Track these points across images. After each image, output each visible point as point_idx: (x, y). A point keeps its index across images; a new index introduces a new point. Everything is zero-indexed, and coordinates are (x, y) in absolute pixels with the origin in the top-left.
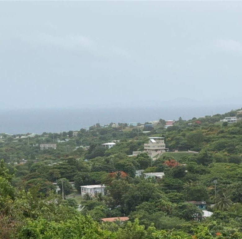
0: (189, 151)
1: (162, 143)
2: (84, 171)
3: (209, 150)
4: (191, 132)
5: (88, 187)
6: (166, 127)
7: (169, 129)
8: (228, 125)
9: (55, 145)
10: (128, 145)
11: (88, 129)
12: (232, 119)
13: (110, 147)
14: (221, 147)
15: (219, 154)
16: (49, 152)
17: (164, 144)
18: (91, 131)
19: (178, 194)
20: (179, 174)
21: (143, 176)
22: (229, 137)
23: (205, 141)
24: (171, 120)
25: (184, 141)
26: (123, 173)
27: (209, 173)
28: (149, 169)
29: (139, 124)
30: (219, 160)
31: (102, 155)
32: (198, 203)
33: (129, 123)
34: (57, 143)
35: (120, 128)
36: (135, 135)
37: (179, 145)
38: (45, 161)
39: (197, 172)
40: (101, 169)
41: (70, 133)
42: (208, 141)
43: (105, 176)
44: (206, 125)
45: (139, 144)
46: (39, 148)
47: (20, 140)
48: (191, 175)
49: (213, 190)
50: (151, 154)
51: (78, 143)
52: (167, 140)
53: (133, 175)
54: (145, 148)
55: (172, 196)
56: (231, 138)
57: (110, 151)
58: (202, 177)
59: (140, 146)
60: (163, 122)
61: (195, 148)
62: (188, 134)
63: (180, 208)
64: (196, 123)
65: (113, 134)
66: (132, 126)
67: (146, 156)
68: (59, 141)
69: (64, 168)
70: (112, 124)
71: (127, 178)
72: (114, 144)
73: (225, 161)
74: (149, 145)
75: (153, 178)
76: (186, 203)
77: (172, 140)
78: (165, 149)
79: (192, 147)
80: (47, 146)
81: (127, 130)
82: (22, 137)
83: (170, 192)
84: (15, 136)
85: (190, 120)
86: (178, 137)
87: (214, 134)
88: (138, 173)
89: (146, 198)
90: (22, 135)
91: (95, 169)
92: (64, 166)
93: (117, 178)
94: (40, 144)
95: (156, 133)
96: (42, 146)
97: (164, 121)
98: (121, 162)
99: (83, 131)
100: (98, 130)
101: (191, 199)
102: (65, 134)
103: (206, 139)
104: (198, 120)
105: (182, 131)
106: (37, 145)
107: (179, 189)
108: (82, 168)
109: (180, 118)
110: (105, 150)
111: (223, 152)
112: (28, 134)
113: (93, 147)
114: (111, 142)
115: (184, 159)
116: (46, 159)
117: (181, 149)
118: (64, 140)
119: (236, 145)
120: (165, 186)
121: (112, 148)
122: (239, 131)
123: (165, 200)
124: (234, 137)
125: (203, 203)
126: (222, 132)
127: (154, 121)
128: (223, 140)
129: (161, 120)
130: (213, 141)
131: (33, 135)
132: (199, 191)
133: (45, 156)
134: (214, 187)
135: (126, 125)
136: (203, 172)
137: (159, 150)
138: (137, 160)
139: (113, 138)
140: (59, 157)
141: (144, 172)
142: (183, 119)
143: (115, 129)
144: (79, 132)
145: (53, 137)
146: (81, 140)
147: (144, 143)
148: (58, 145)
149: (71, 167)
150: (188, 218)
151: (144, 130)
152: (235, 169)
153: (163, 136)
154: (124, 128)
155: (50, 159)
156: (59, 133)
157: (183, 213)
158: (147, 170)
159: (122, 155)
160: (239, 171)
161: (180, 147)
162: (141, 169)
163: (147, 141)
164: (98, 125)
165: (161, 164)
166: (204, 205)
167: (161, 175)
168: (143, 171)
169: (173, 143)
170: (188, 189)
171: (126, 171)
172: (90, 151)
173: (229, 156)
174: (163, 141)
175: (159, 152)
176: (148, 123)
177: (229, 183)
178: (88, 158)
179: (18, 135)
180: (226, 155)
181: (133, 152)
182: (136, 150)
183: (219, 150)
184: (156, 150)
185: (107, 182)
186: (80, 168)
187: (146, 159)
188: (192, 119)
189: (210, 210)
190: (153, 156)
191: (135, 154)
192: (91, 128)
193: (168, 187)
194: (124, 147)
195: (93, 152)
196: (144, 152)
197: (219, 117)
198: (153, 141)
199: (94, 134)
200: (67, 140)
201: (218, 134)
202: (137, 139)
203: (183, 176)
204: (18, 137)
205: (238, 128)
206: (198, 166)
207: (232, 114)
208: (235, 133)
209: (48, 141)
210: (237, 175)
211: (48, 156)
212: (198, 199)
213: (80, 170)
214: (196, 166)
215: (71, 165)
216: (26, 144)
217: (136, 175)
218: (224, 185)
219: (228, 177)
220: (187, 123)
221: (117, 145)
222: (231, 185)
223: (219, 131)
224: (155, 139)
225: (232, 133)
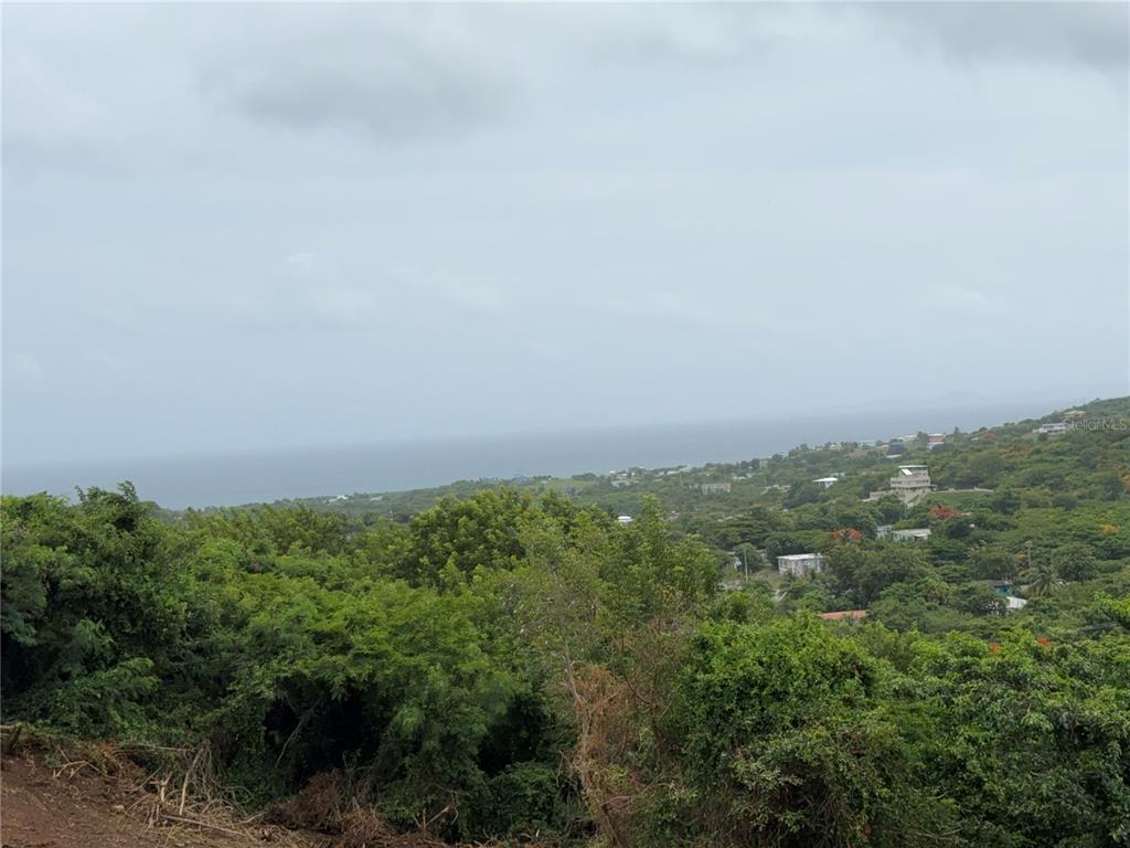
0: (977, 489)
1: (924, 476)
2: (782, 530)
3: (1013, 486)
4: (978, 454)
5: (791, 557)
6: (931, 447)
7: (936, 450)
8: (1050, 439)
9: (729, 485)
10: (861, 480)
11: (785, 454)
12: (1056, 428)
13: (827, 486)
14: (1037, 480)
15: (1034, 493)
16: (720, 497)
17: (928, 478)
18: (793, 458)
19: (958, 567)
20: (959, 531)
21: (890, 537)
22: (1051, 462)
23: (1006, 468)
24: (937, 434)
25: (966, 471)
26: (853, 532)
27: (1015, 528)
28: (901, 522)
29: (879, 444)
30: (1033, 505)
31: (814, 501)
32: (998, 583)
33: (861, 443)
34: (732, 482)
35: (845, 451)
36: (873, 463)
37: (956, 479)
38: (712, 514)
39: (994, 527)
40: (812, 526)
41: (755, 463)
42: (1010, 469)
43: (821, 537)
44: (1005, 440)
45: (881, 478)
46: (699, 490)
47: (667, 479)
48: (983, 533)
49: (1024, 560)
50: (904, 496)
51: (770, 481)
52: (933, 469)
53: (872, 535)
54: (893, 485)
55: (947, 572)
56: (1057, 463)
57: (827, 493)
58: (1003, 535)
59: (882, 482)
60: (924, 438)
61: (987, 482)
62: (971, 458)
63: (964, 592)
64: (987, 437)
65: (832, 462)
66: (866, 447)
67: (894, 500)
68: (735, 478)
69: (748, 526)
70: (829, 444)
71: (862, 541)
72: (835, 479)
73: (1046, 505)
74: (899, 479)
75: (910, 539)
76: (974, 584)
77: (942, 469)
78: (930, 487)
79: (982, 481)
80: (714, 487)
81: (858, 453)
82: (670, 473)
83: (943, 565)
84: (656, 471)
85: (975, 433)
86: (953, 464)
87: (1022, 455)
88: (881, 531)
89: (900, 577)
90: (669, 469)
91: (802, 526)
92: (746, 523)
93: (844, 540)
94: (701, 483)
95: (912, 458)
96: (705, 487)
97: (925, 435)
98: (850, 512)
99: (777, 458)
100: (805, 456)
101: (983, 576)
102: (745, 465)
103: (1007, 465)
104: (991, 432)
105: (961, 452)
106: (696, 486)
107: (959, 558)
108: (778, 524)
109: (957, 429)
110: (818, 491)
111: (1042, 489)
112: (681, 467)
113: (796, 486)
114: (827, 477)
115: (966, 503)
116: (714, 509)
117: (960, 485)
118: (744, 475)
119: (1067, 475)
120: (934, 553)
121: (831, 487)
122: (1070, 450)
123: (934, 580)
124: (1062, 460)
125: (1006, 583)
126: (1038, 452)
127: (908, 437)
128: (1040, 467)
129: (920, 434)
130: (1021, 469)
131: (688, 469)
132: (998, 561)
133: (711, 504)
134: (1026, 553)
135: (856, 445)
136: (1004, 526)
137: (919, 488)
138: (880, 507)
139: (832, 469)
140: (735, 506)
141: (893, 529)
142: (961, 431)
143: (837, 453)
144: (768, 460)
145: (724, 471)
146: (775, 475)
147: (890, 476)
148: (734, 484)
149: (759, 523)
150: (979, 610)
151: (890, 453)
152: (1065, 520)
153: (925, 463)
154: (852, 451)
155: (721, 510)
156: (734, 463)
157: (970, 602)
158: (897, 525)
159: (851, 499)
160: (1075, 523)
161: (958, 482)
162: (887, 523)
163: (897, 472)
164: (804, 447)
165: (922, 514)
166: (1008, 586)
167: (924, 533)
168: (890, 527)
169: (945, 474)
170: (977, 559)
171: (859, 528)
172: (792, 494)
173: (1052, 495)
174: (926, 472)
175: (919, 492)
176: (895, 441)
177: (1056, 547)
178: (789, 507)
179: (661, 470)
180: (1046, 494)
181: (871, 493)
182: (875, 490)
183: (1033, 485)
184: (914, 489)
185: (824, 549)
186: (775, 525)
187: (896, 505)
188: (977, 430)
189: (1020, 596)
190: (909, 501)
191: (874, 497)
192: (792, 453)
193: (938, 556)
194: (854, 485)
195: (797, 495)
196: (892, 492)
197: (1030, 425)
198: (907, 472)
199: (797, 464)
200: (750, 476)
201: (1030, 455)
202: (877, 470)
203: (967, 535)
204: (662, 473)
205: (1068, 444)
206: (994, 516)
207: (1056, 418)
208: (1064, 453)
209: (715, 479)
210: (1070, 530)
211: (717, 506)
212: (996, 576)
213: (774, 529)
214: (991, 517)
215: (758, 519)
216: (677, 484)
217: (879, 535)
218: (1044, 550)
219: (1053, 535)
220: (969, 439)
221: (841, 481)
222: (1060, 549)
223: (1031, 450)
224: (909, 469)
225: (1058, 454)
